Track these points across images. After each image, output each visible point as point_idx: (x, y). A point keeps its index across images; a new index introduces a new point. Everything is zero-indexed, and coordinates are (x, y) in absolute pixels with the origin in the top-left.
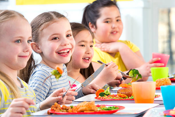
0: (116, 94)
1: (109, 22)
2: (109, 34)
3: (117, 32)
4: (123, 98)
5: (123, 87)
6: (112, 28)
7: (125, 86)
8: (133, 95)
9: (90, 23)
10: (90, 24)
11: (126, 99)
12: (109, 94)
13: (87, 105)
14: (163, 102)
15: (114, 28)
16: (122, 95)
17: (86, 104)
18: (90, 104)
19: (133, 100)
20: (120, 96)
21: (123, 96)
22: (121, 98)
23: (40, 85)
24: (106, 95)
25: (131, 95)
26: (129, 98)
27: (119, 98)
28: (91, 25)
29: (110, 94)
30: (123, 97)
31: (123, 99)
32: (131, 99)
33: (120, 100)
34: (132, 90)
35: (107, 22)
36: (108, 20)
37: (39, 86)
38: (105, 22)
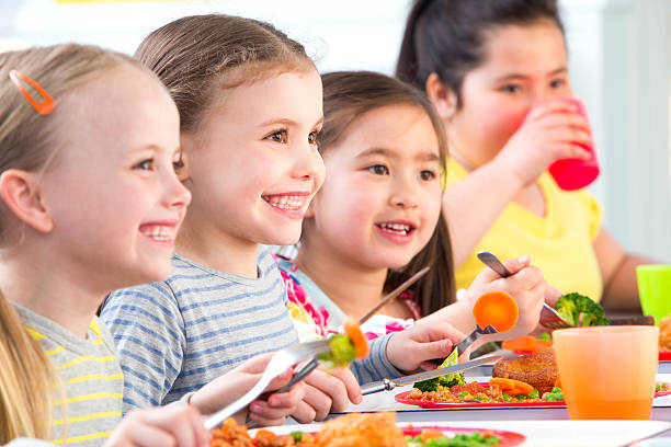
0: (487, 379)
1: (517, 90)
4: (517, 396)
5: (516, 352)
7: (527, 348)
8: (559, 386)
9: (433, 77)
10: (435, 82)
11: (532, 401)
12: (455, 382)
16: (512, 383)
18: (377, 424)
19: (560, 404)
20: (505, 390)
21: (516, 387)
22: (509, 399)
23: (137, 341)
24: (444, 384)
25: (552, 386)
26: (544, 395)
27: (500, 400)
28: (437, 87)
29: (460, 382)
30: (518, 391)
31: (516, 401)
32: (550, 400)
33: (503, 406)
34: (554, 365)
35: (511, 89)
36: (515, 82)
37: (133, 348)
38: (501, 89)
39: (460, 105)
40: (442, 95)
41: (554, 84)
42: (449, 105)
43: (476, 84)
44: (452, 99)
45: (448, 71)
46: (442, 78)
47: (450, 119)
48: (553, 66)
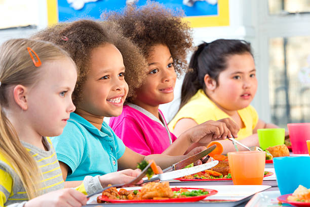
1: (239, 78)
2: (238, 97)
3: (249, 95)
6: (243, 88)
8: (230, 173)
9: (207, 75)
10: (207, 77)
11: (220, 178)
13: (158, 188)
14: (277, 184)
15: (246, 88)
17: (156, 187)
18: (163, 187)
20: (211, 175)
22: (213, 178)
27: (210, 178)
28: (208, 79)
30: (215, 175)
32: (227, 178)
35: (237, 77)
36: (238, 75)
38: (233, 78)
39: (218, 85)
40: (210, 82)
41: (251, 76)
42: (213, 85)
43: (223, 77)
44: (214, 83)
45: (212, 73)
46: (211, 76)
47: (213, 91)
48: (251, 69)
